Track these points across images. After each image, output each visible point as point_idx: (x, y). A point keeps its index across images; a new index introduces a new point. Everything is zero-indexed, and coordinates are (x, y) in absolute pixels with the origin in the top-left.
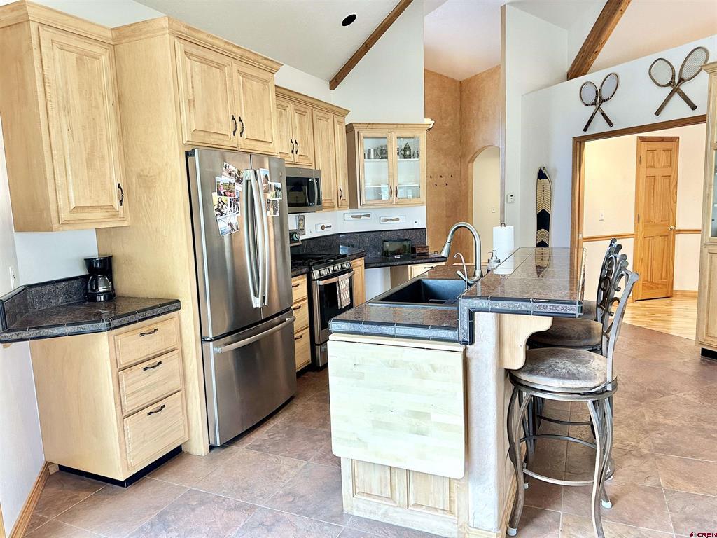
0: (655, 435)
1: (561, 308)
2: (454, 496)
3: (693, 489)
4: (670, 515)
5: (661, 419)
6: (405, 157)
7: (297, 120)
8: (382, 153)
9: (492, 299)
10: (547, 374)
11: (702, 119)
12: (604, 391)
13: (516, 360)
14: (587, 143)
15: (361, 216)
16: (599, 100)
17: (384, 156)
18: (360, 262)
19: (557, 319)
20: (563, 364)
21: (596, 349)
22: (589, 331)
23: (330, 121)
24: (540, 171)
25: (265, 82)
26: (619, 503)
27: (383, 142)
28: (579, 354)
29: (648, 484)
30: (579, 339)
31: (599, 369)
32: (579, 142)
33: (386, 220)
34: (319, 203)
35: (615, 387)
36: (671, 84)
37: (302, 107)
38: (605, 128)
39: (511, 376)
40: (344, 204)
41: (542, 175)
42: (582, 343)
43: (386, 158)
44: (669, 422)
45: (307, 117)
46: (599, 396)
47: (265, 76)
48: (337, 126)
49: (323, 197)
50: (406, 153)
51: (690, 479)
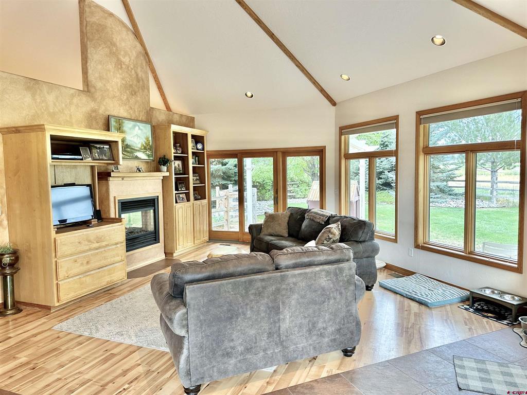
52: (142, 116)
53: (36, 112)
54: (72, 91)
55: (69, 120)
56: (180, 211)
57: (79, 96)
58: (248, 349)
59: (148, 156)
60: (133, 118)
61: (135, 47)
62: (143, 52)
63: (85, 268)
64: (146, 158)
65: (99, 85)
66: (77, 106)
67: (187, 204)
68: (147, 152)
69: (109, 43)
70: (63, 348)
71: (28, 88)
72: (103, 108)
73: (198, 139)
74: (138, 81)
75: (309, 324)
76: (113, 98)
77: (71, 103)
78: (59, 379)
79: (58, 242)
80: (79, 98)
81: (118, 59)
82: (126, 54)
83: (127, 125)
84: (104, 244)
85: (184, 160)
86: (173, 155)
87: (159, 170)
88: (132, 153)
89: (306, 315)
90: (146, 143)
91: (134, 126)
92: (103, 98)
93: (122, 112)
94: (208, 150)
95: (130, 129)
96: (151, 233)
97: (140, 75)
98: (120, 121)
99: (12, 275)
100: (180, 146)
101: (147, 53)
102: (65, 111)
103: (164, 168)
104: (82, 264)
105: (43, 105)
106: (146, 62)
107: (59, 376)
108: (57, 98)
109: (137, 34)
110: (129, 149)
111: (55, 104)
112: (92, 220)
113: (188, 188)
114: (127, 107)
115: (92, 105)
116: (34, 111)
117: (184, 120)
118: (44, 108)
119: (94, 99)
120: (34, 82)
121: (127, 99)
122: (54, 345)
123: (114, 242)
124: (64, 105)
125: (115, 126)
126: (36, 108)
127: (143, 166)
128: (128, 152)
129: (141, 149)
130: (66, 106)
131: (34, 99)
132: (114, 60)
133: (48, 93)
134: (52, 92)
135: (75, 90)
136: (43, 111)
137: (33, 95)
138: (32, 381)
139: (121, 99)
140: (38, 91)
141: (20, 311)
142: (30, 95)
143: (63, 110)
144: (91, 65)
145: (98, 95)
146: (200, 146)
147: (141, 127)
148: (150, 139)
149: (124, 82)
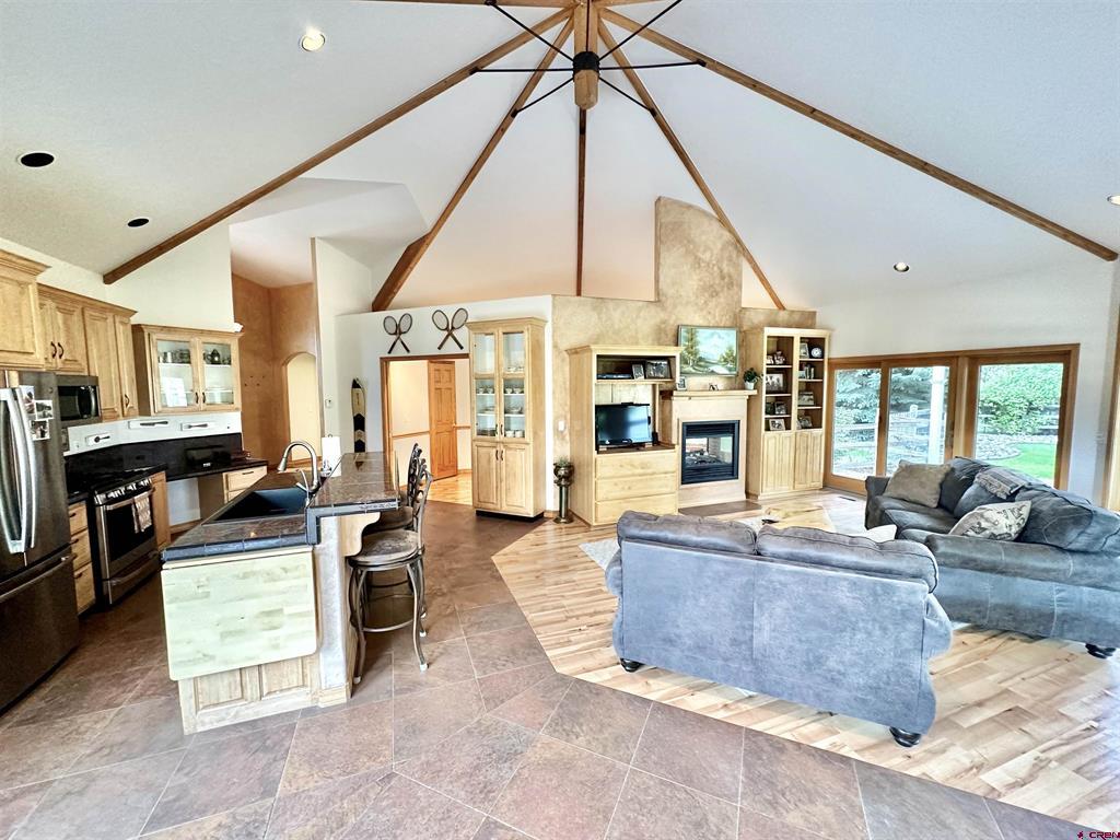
0: (451, 577)
1: (386, 506)
2: (307, 671)
3: (475, 606)
4: (462, 626)
5: (455, 566)
6: (213, 362)
7: (60, 322)
8: (183, 357)
9: (335, 505)
10: (378, 553)
11: (466, 356)
12: (417, 555)
13: (355, 547)
14: (392, 363)
15: (153, 424)
16: (398, 332)
17: (185, 360)
18: (162, 476)
19: (383, 512)
20: (388, 543)
21: (410, 527)
22: (404, 515)
23: (110, 320)
24: (354, 381)
25: (22, 285)
26: (431, 631)
27: (182, 346)
28: (399, 534)
29: (449, 611)
30: (398, 522)
31: (413, 540)
32: (385, 362)
33: (190, 427)
34: (97, 414)
35: (423, 552)
36: (447, 329)
37: (69, 306)
38: (403, 353)
39: (351, 561)
40: (132, 412)
41: (355, 385)
42: (402, 523)
43: (189, 362)
44: (459, 566)
45: (76, 317)
46: (413, 560)
47: (23, 277)
48: (120, 328)
49: (103, 405)
50: (213, 358)
51: (473, 600)
52: (726, 320)
54: (641, 304)
56: (772, 442)
57: (647, 307)
58: (699, 647)
59: (730, 370)
60: (712, 325)
61: (721, 237)
62: (733, 240)
63: (626, 493)
64: (727, 372)
65: (671, 292)
66: (645, 319)
67: (786, 433)
68: (729, 365)
69: (685, 242)
70: (572, 568)
71: (594, 309)
72: (674, 317)
73: (812, 343)
74: (723, 278)
75: (807, 654)
76: (687, 304)
77: (638, 317)
78: (545, 595)
79: (598, 463)
80: (648, 311)
81: (696, 257)
82: (707, 248)
83: (702, 335)
84: (649, 471)
85: (787, 374)
86: (765, 367)
87: (743, 388)
88: (707, 367)
89: (803, 639)
90: (727, 354)
91: (712, 335)
92: (675, 306)
93: (697, 320)
94: (831, 356)
95: (706, 338)
96: (727, 466)
97: (725, 271)
98: (692, 330)
99: (566, 486)
100: (782, 355)
101: (739, 241)
102: (630, 326)
103: (751, 385)
104: (623, 489)
105: (608, 322)
106: (739, 251)
107: (547, 592)
108: (623, 313)
109: (723, 220)
110: (702, 363)
111: (620, 321)
112: (647, 443)
113: (789, 411)
114: (705, 312)
115: (663, 315)
116: (599, 330)
117: (796, 317)
118: (610, 325)
119: (664, 309)
120: (601, 300)
121: (705, 302)
122: (566, 562)
123: (662, 470)
124: (629, 320)
125: (685, 337)
126: (601, 326)
127: (720, 383)
128: (701, 366)
129: (720, 361)
130: (632, 321)
131: (600, 318)
132: (691, 259)
133: (614, 309)
134: (618, 308)
135: (643, 302)
136: (608, 328)
137: (599, 314)
138: (528, 588)
139: (696, 304)
140: (604, 310)
141: (571, 521)
142: (596, 315)
144: (663, 271)
145: (669, 303)
146: (816, 352)
147: (722, 335)
148: (734, 349)
149: (701, 283)
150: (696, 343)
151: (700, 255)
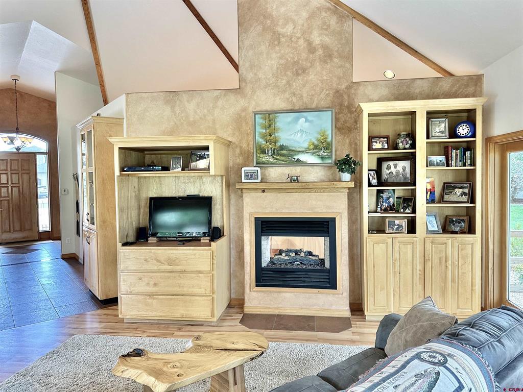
53: (175, 123)
54: (217, 93)
55: (211, 125)
57: (225, 95)
60: (297, 107)
63: (154, 289)
65: (250, 76)
66: (223, 109)
68: (321, 153)
69: (261, 18)
71: (167, 102)
72: (253, 104)
76: (266, 88)
77: (214, 107)
80: (225, 99)
81: (274, 33)
82: (288, 21)
83: (282, 121)
84: (178, 268)
86: (366, 153)
88: (291, 156)
90: (318, 140)
91: (297, 119)
92: (254, 91)
95: (288, 124)
98: (271, 116)
102: (207, 117)
103: (345, 175)
104: (148, 284)
105: (183, 115)
108: (198, 105)
110: (284, 152)
111: (195, 112)
112: (202, 238)
114: (287, 95)
115: (243, 103)
116: (174, 123)
118: (184, 118)
119: (244, 95)
120: (174, 94)
121: (288, 82)
123: (194, 269)
124: (206, 111)
125: (262, 125)
126: (175, 120)
128: (283, 155)
129: (308, 149)
130: (208, 111)
131: (174, 112)
132: (269, 36)
133: (188, 101)
134: (192, 100)
135: (220, 91)
136: (182, 121)
137: (173, 108)
139: (277, 86)
140: (178, 102)
142: (170, 108)
143: (205, 116)
145: (248, 89)
146: (463, 130)
147: (310, 118)
148: (329, 132)
149: (282, 62)
150: (275, 130)
151: (280, 30)
